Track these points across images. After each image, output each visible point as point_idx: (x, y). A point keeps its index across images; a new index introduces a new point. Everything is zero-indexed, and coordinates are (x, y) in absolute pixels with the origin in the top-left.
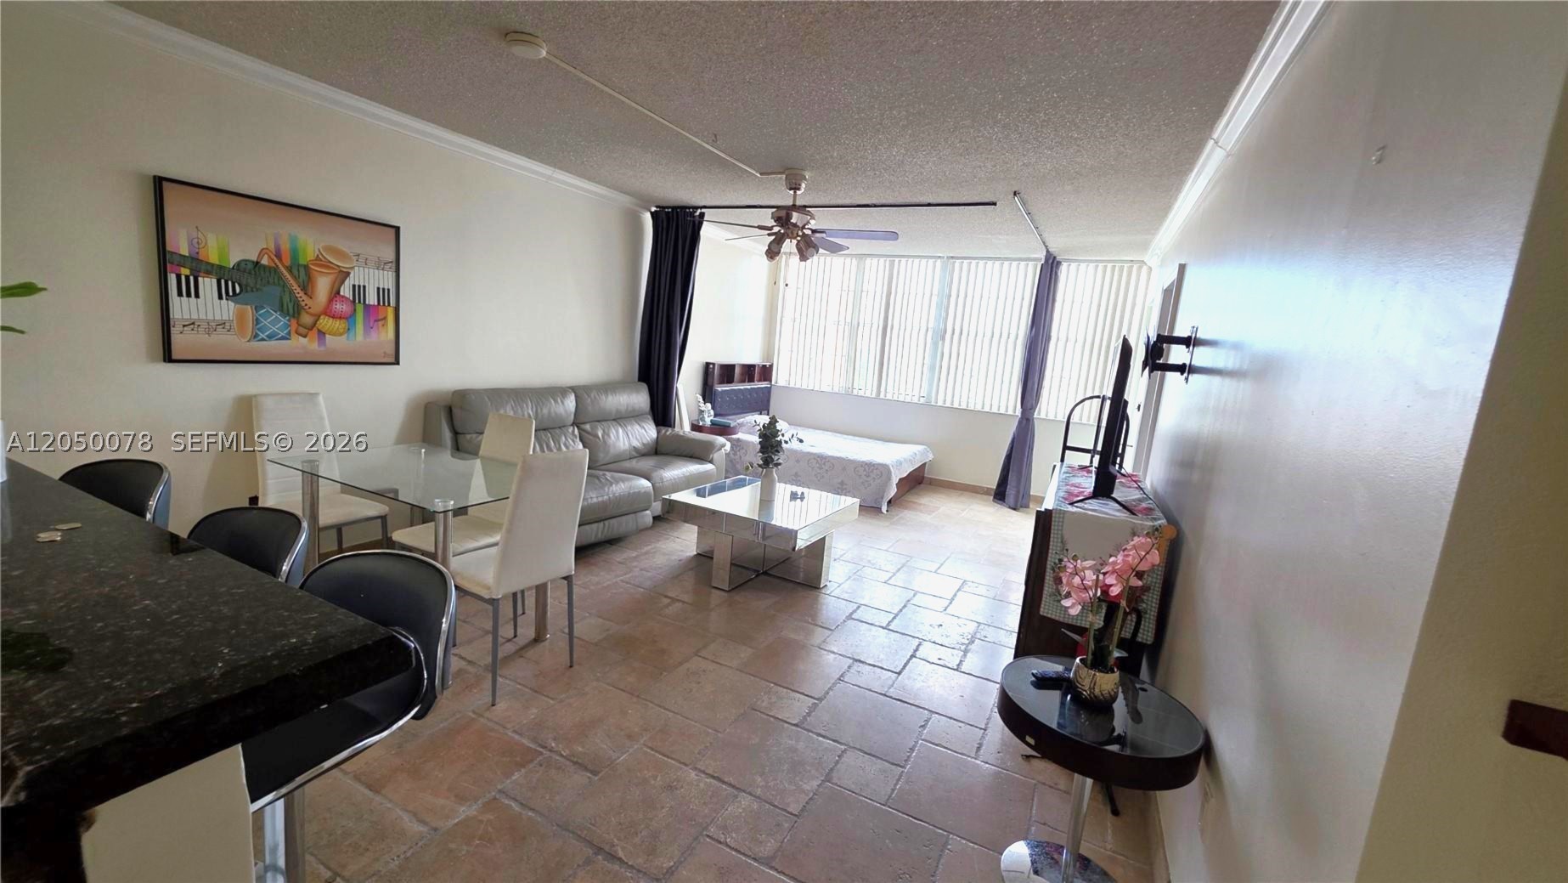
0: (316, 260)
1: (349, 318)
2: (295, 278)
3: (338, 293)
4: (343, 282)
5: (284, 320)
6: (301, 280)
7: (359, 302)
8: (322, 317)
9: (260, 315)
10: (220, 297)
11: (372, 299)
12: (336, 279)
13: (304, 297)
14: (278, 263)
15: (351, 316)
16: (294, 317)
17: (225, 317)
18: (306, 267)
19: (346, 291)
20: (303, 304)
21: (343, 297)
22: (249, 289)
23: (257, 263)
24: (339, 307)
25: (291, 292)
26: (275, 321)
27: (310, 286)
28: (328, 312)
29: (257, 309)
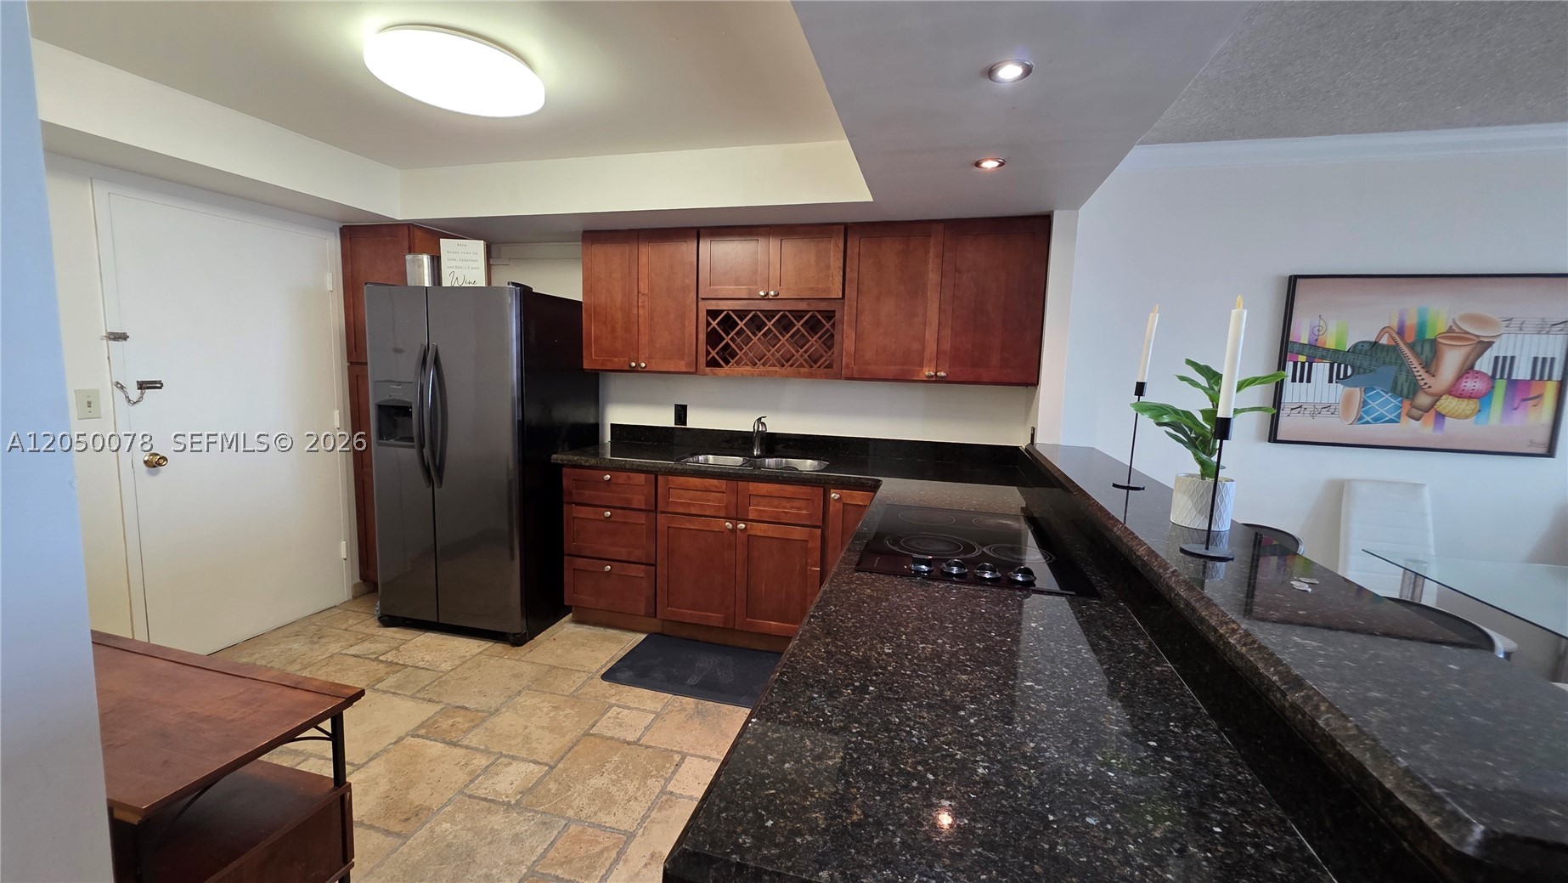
0: (1447, 332)
1: (1483, 397)
2: (1417, 355)
3: (1472, 367)
4: (1480, 355)
5: (1395, 402)
6: (1424, 357)
7: (1502, 377)
8: (1444, 397)
9: (1368, 397)
10: (1331, 381)
11: (1522, 372)
12: (1472, 351)
13: (1425, 376)
14: (1399, 341)
15: (1485, 395)
16: (1407, 398)
17: (1332, 400)
18: (1434, 342)
19: (1484, 365)
20: (1422, 383)
21: (1478, 372)
22: (1362, 370)
23: (1376, 343)
24: (1470, 384)
25: (1410, 372)
26: (1385, 403)
27: (1434, 363)
28: (1454, 391)
29: (1366, 391)
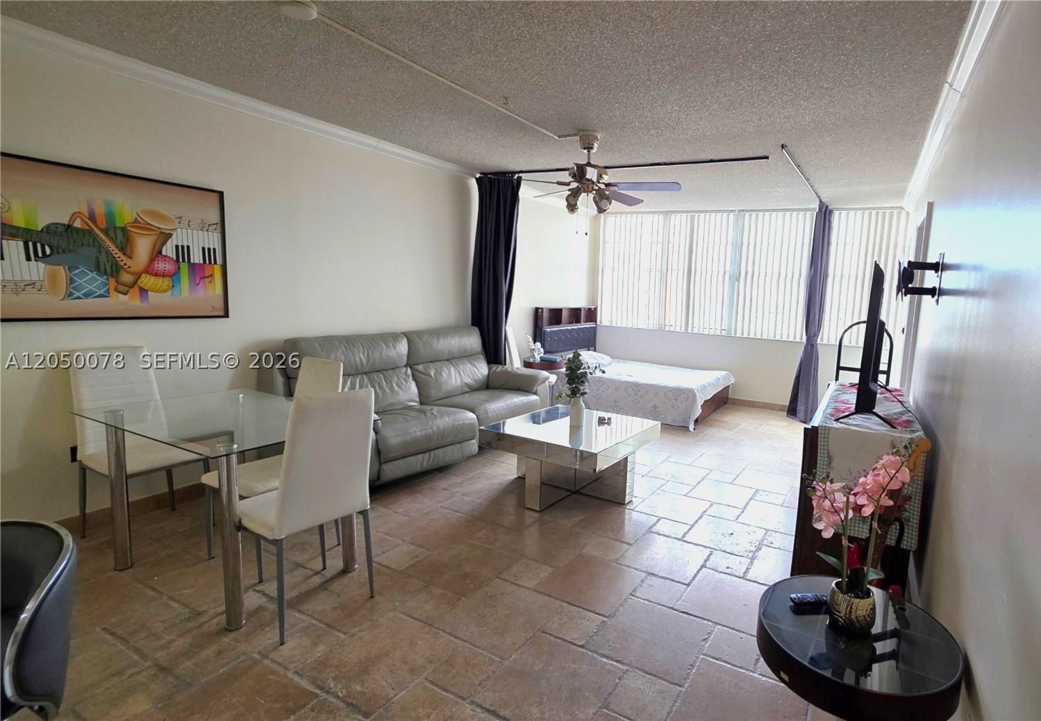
0: (134, 222)
1: (174, 275)
2: (112, 240)
3: (160, 252)
4: (164, 243)
5: (101, 279)
6: (119, 241)
7: (184, 261)
8: (143, 275)
9: (74, 275)
10: (28, 259)
11: (197, 258)
12: (158, 238)
13: (123, 257)
14: (92, 226)
15: (174, 274)
16: (112, 276)
17: (35, 278)
18: (124, 230)
19: (169, 250)
20: (122, 263)
21: (165, 256)
22: (60, 250)
23: (69, 226)
24: (161, 266)
25: (108, 253)
26: (90, 280)
27: (129, 246)
28: (149, 270)
29: (70, 269)
